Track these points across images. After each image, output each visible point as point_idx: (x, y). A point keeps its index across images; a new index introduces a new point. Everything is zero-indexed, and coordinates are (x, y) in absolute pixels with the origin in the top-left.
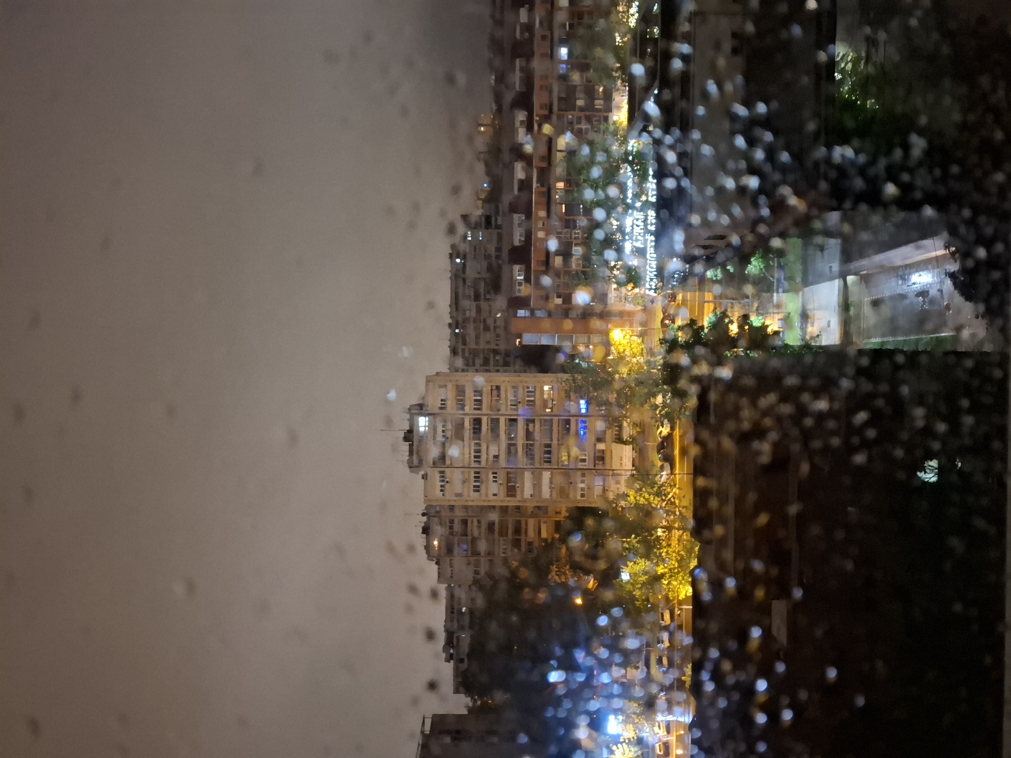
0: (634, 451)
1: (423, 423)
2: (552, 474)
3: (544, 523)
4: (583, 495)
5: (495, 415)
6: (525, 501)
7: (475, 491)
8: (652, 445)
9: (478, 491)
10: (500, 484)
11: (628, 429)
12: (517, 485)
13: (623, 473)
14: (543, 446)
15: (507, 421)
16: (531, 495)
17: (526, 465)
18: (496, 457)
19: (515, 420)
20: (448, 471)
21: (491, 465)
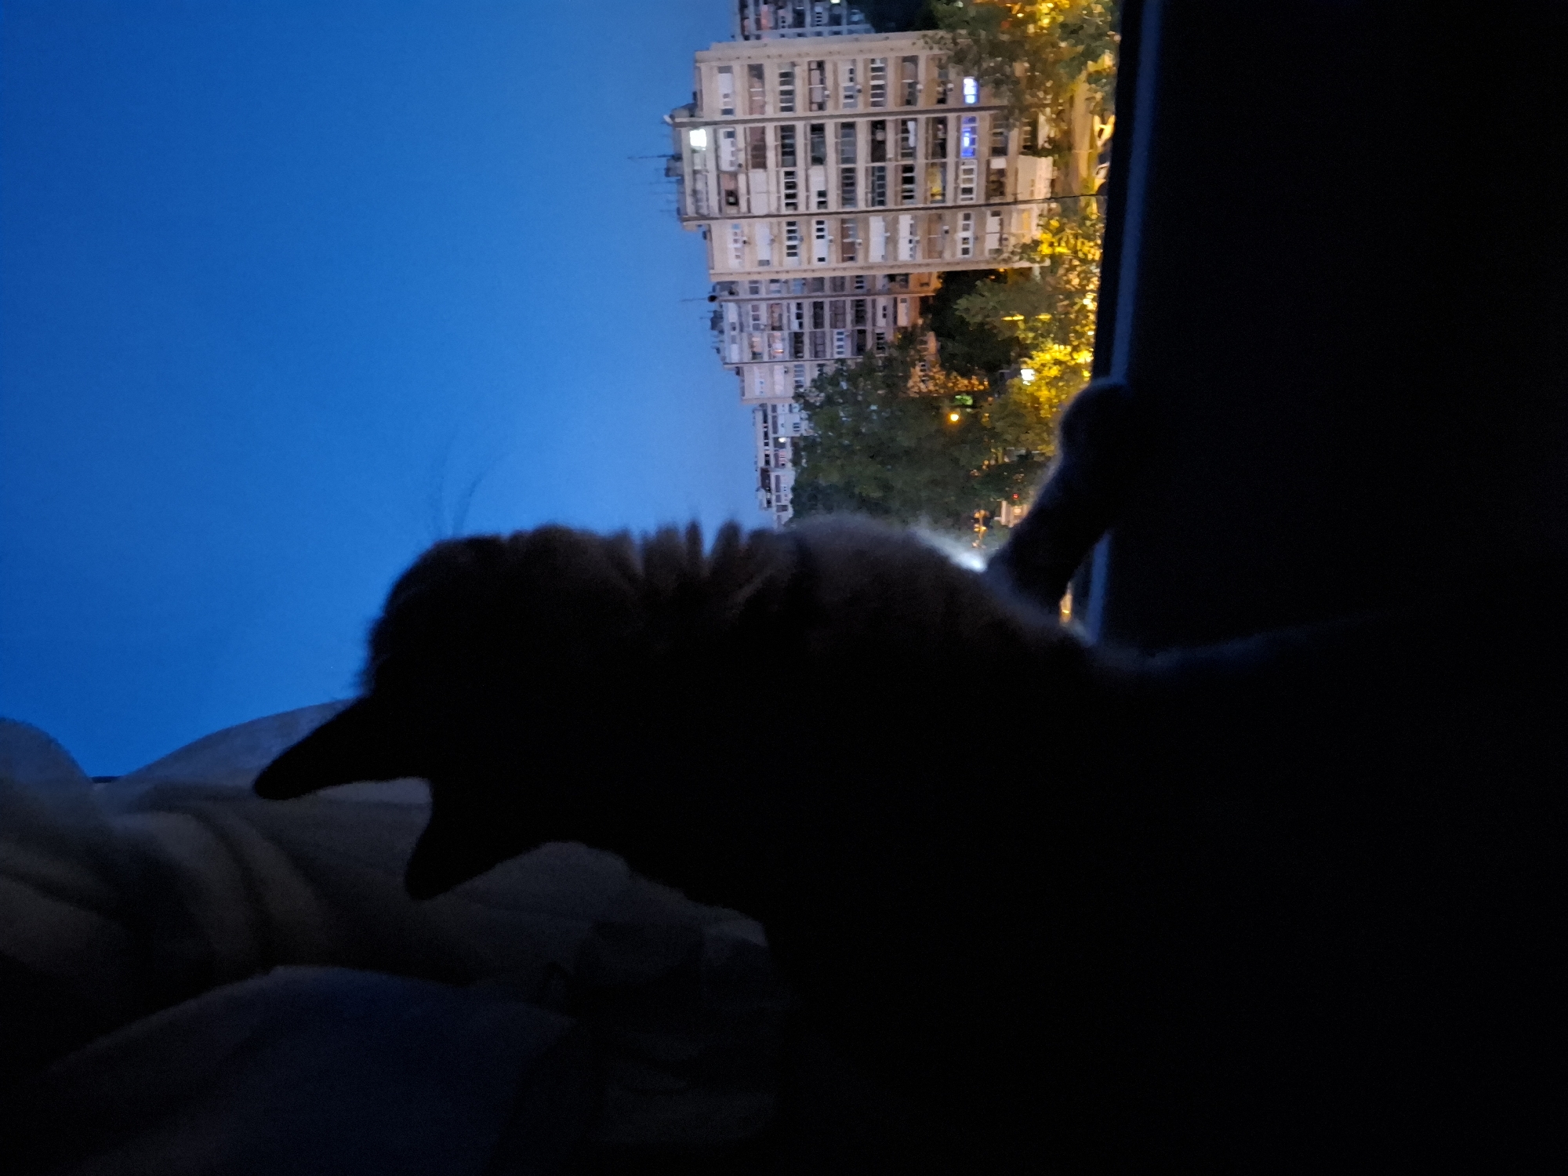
0: (1055, 168)
1: (698, 140)
2: (914, 218)
3: (902, 302)
4: (965, 251)
5: (819, 118)
6: (871, 266)
7: (789, 255)
8: (1086, 155)
9: (795, 254)
10: (831, 241)
11: (1047, 127)
12: (859, 241)
13: (1034, 205)
14: (900, 172)
15: (839, 126)
16: (882, 257)
17: (873, 205)
18: (822, 194)
19: (852, 126)
20: (744, 223)
21: (814, 208)
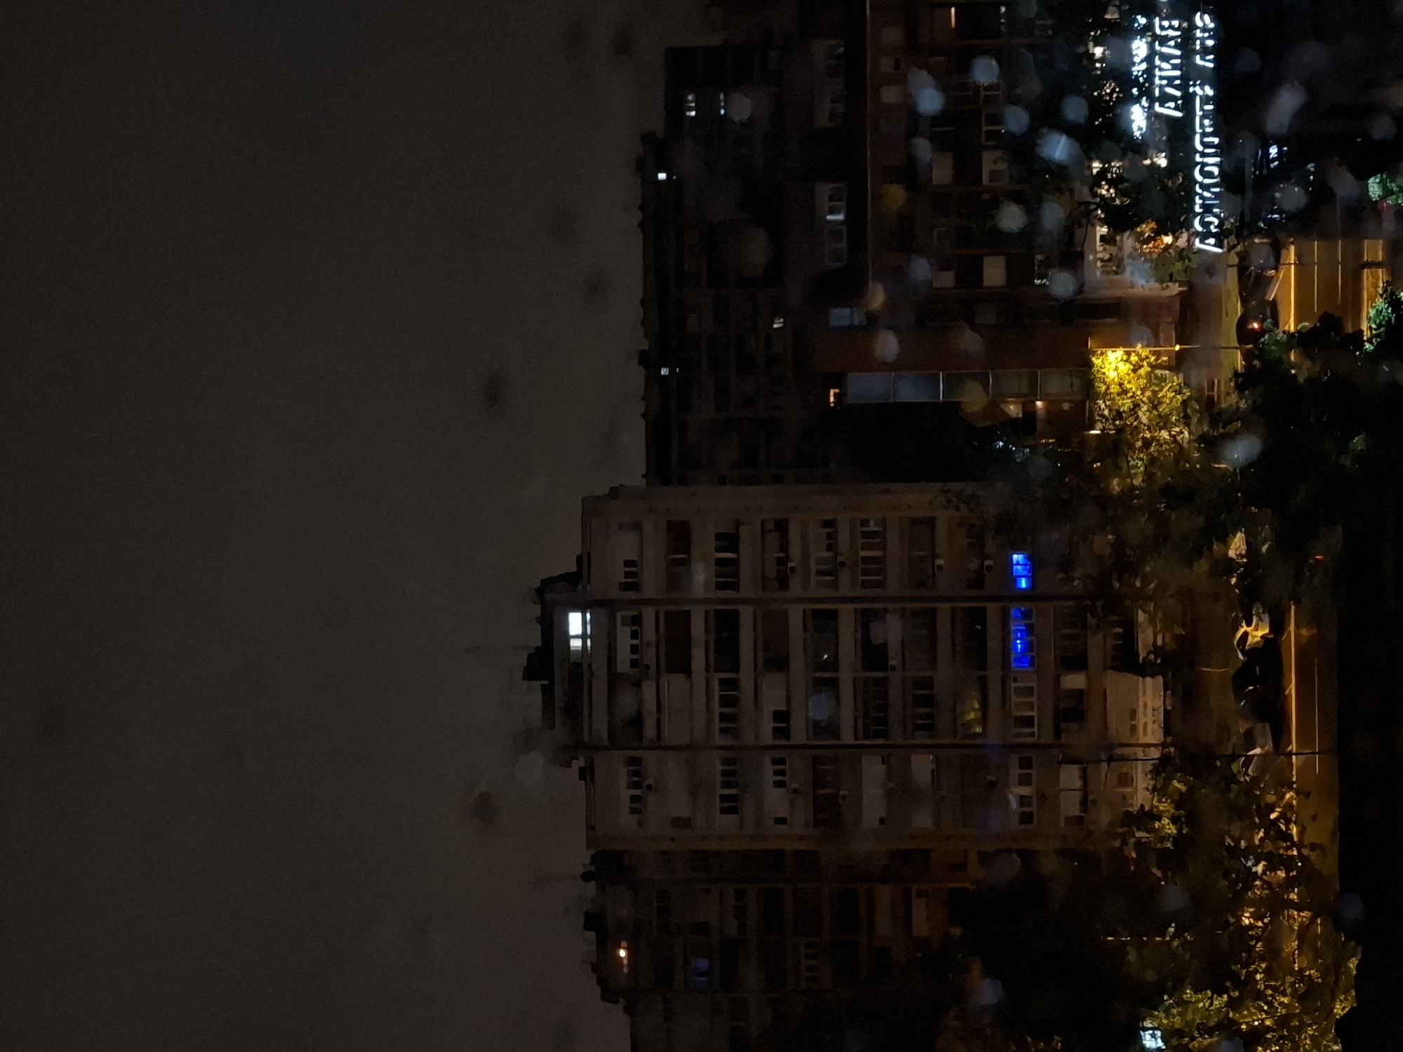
0: (1169, 692)
1: (577, 624)
2: (937, 761)
3: (919, 897)
4: (1026, 818)
5: (777, 601)
6: (866, 835)
7: (724, 811)
8: (1216, 672)
9: (733, 811)
10: (795, 791)
11: (1150, 632)
12: (842, 793)
13: (1139, 752)
14: (910, 683)
15: (809, 614)
16: (882, 821)
17: (867, 737)
18: (783, 716)
19: (832, 614)
20: (649, 757)
21: (767, 737)
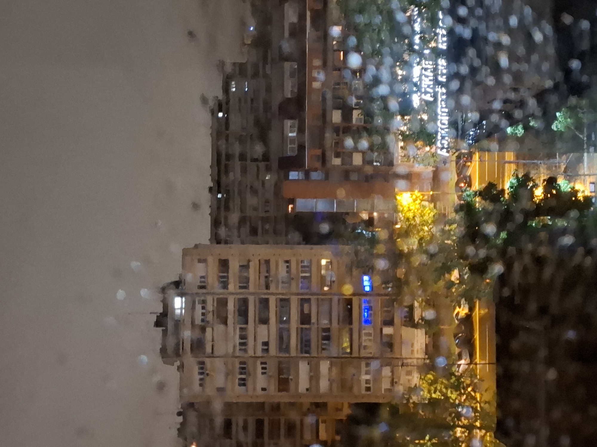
1: (178, 303)
2: (331, 364)
3: (322, 423)
4: (368, 390)
5: (265, 294)
6: (300, 396)
7: (240, 385)
8: (447, 328)
9: (244, 385)
10: (271, 376)
11: (420, 311)
12: (290, 377)
13: (414, 362)
14: (320, 330)
15: (278, 300)
16: (307, 390)
17: (302, 352)
18: (266, 344)
19: (288, 300)
20: (208, 361)
21: (259, 353)
